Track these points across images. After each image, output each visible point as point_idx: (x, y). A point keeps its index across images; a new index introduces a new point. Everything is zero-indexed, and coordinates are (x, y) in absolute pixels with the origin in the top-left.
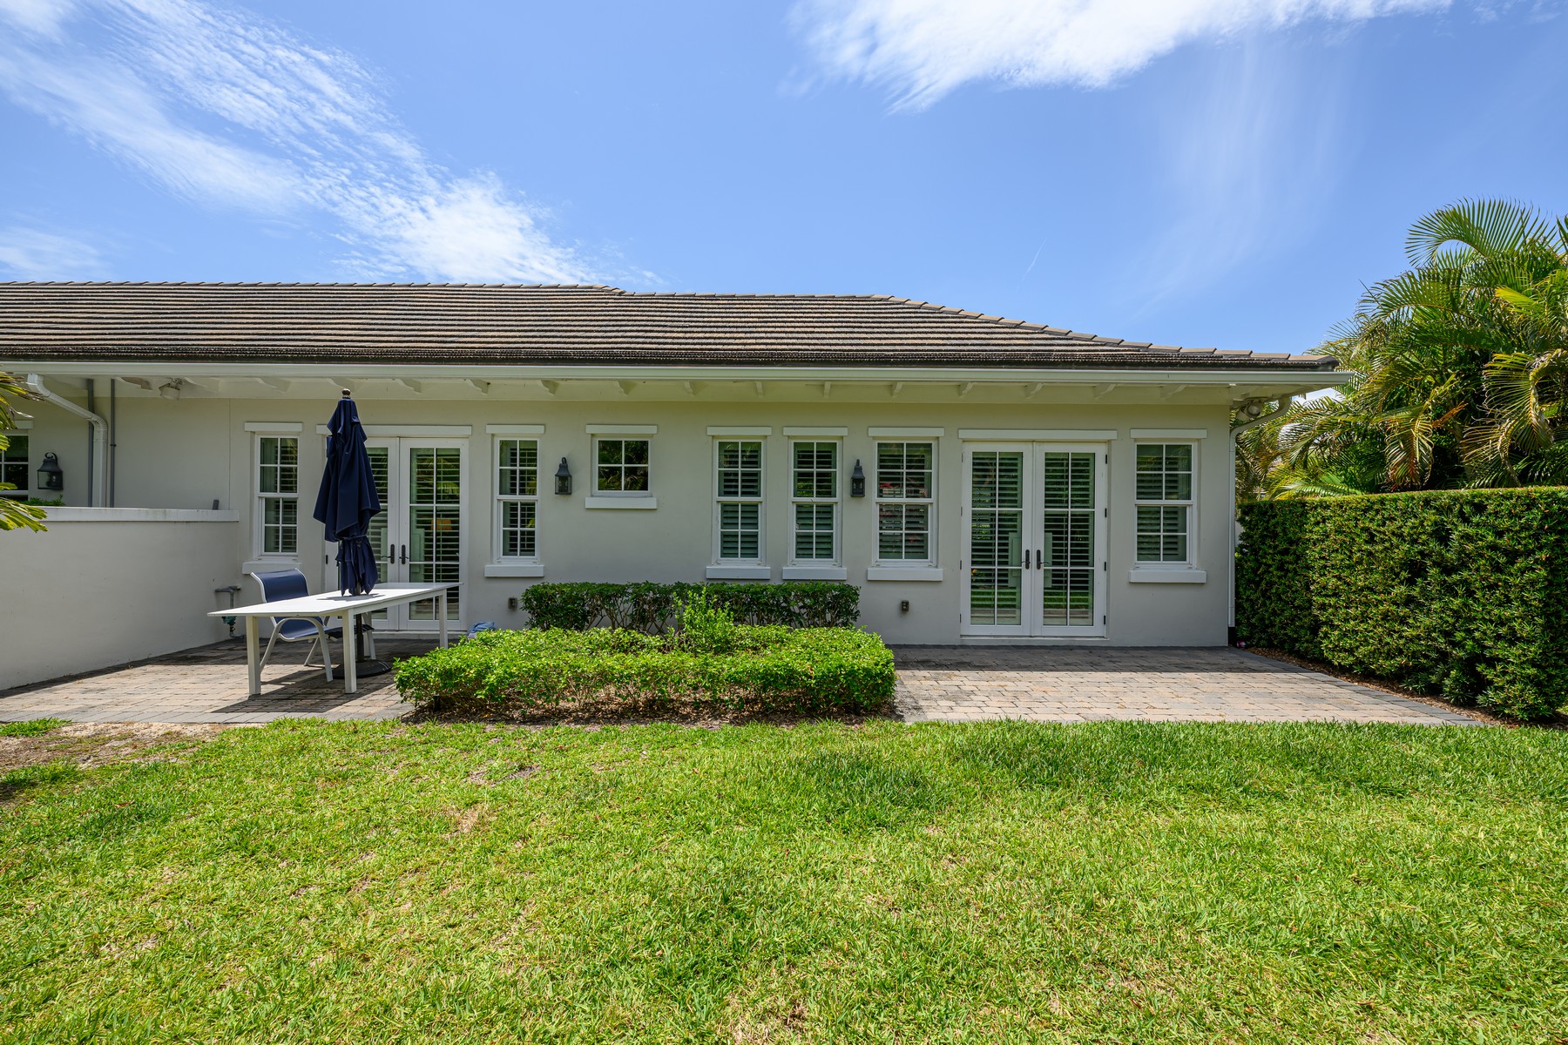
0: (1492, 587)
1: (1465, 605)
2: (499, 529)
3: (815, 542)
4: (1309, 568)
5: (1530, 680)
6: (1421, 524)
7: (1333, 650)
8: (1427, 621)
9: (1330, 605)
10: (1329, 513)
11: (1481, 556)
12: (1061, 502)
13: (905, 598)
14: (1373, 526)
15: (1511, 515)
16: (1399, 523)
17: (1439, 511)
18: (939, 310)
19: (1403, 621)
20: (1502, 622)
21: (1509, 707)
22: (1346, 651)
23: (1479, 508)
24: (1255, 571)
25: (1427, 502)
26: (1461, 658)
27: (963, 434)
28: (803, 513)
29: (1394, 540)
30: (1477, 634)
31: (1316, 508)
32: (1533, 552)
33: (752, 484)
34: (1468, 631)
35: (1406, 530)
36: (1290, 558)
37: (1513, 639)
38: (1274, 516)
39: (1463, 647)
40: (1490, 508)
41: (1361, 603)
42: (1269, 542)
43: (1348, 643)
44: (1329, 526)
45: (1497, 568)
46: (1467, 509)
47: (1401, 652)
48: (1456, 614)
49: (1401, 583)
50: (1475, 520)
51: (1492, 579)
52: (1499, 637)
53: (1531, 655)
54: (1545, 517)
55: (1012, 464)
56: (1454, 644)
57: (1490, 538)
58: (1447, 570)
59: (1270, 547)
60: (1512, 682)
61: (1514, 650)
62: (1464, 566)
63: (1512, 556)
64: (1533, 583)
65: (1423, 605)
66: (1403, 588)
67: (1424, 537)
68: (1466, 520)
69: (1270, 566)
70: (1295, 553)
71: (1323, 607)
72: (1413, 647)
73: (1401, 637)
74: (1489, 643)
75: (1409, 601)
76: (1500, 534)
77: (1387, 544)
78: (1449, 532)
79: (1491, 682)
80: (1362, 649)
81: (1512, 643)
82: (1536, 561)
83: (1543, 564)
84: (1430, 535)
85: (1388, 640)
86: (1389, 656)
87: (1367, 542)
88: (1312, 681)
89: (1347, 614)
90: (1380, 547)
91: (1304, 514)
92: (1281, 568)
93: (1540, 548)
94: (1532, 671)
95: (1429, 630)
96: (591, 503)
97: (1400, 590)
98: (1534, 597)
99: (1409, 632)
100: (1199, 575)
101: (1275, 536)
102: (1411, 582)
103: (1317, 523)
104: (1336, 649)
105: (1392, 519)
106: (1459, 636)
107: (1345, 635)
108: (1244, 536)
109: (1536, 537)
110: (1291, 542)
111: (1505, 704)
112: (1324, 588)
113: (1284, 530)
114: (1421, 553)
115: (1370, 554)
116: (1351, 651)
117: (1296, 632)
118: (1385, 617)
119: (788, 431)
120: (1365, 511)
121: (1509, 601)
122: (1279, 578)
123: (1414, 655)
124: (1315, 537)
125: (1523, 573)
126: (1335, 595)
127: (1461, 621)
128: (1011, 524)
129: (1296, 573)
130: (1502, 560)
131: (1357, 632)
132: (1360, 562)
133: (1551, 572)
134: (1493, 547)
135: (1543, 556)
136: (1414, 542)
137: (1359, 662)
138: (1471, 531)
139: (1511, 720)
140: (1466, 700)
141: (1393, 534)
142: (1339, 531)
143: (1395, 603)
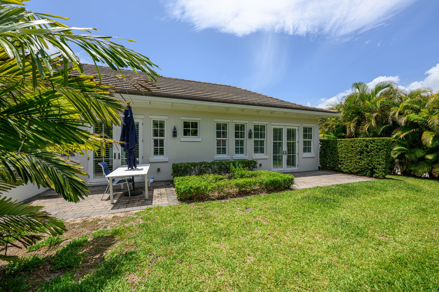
0: (376, 155)
1: (371, 159)
2: (152, 147)
3: (240, 150)
4: (338, 153)
5: (383, 171)
6: (363, 144)
7: (344, 169)
8: (364, 162)
9: (343, 160)
10: (343, 142)
11: (374, 150)
12: (290, 140)
13: (261, 163)
14: (352, 145)
15: (380, 143)
16: (358, 144)
17: (366, 142)
18: (250, 92)
19: (359, 162)
20: (378, 161)
21: (380, 176)
22: (346, 169)
23: (374, 141)
24: (324, 154)
25: (364, 140)
26: (370, 168)
27: (272, 123)
28: (237, 142)
29: (357, 147)
30: (373, 164)
31: (339, 141)
32: (384, 149)
33: (225, 134)
34: (372, 163)
35: (360, 145)
36: (333, 151)
37: (380, 164)
38: (329, 143)
39: (371, 166)
40: (376, 141)
41: (350, 159)
42: (328, 148)
43: (347, 167)
44: (343, 144)
45: (377, 152)
46: (372, 141)
47: (358, 168)
48: (370, 161)
49: (359, 155)
50: (373, 143)
51: (376, 154)
52: (378, 164)
53: (383, 167)
54: (386, 143)
55: (280, 131)
56: (369, 166)
57: (376, 147)
58: (368, 152)
59: (328, 149)
60: (380, 172)
61: (380, 166)
62: (371, 152)
63: (380, 150)
64: (384, 154)
65: (363, 159)
66: (359, 156)
67: (364, 147)
68: (371, 143)
69: (328, 153)
70: (335, 150)
71: (341, 161)
72: (361, 167)
73: (359, 165)
74: (376, 165)
75: (360, 159)
76: (378, 146)
77: (356, 148)
78: (368, 146)
79: (376, 172)
80: (350, 168)
81: (380, 165)
82: (384, 150)
83: (385, 151)
84: (364, 146)
85: (356, 166)
86: (356, 169)
87: (351, 148)
88: (339, 175)
89: (347, 162)
90: (354, 149)
91: (337, 142)
92: (331, 153)
93: (385, 148)
94: (384, 170)
95: (365, 164)
96: (182, 139)
97: (358, 157)
98: (384, 157)
99: (360, 164)
100: (314, 155)
101: (329, 147)
102: (361, 155)
103: (340, 144)
104: (345, 169)
105: (356, 143)
106: (370, 164)
107: (346, 166)
108: (321, 147)
109: (384, 146)
110: (334, 148)
111: (379, 176)
112: (342, 157)
113: (332, 146)
114: (362, 149)
115: (352, 150)
116: (348, 169)
117: (335, 166)
118: (355, 162)
119: (234, 121)
120: (351, 142)
121: (379, 158)
122: (331, 155)
123: (361, 169)
124: (339, 147)
125: (382, 153)
126: (344, 158)
127: (370, 162)
128: (280, 144)
129: (335, 154)
130: (378, 150)
131: (349, 165)
132: (350, 151)
133: (387, 152)
134: (377, 148)
135: (385, 149)
136: (361, 147)
137: (349, 171)
138: (372, 145)
139: (380, 178)
140: (371, 176)
141: (357, 146)
142: (345, 146)
143: (357, 159)
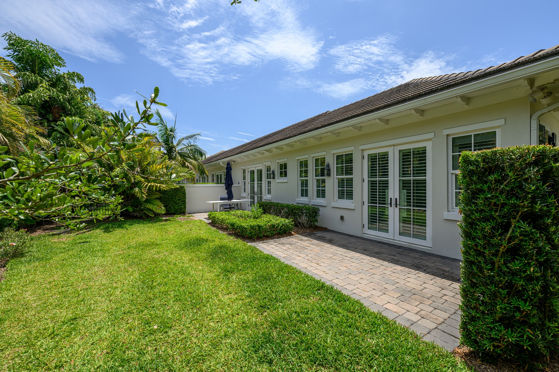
2: (267, 188)
3: (321, 192)
12: (408, 174)
13: (342, 215)
27: (362, 147)
28: (318, 182)
55: (384, 157)
96: (277, 181)
119: (312, 155)
128: (385, 185)
